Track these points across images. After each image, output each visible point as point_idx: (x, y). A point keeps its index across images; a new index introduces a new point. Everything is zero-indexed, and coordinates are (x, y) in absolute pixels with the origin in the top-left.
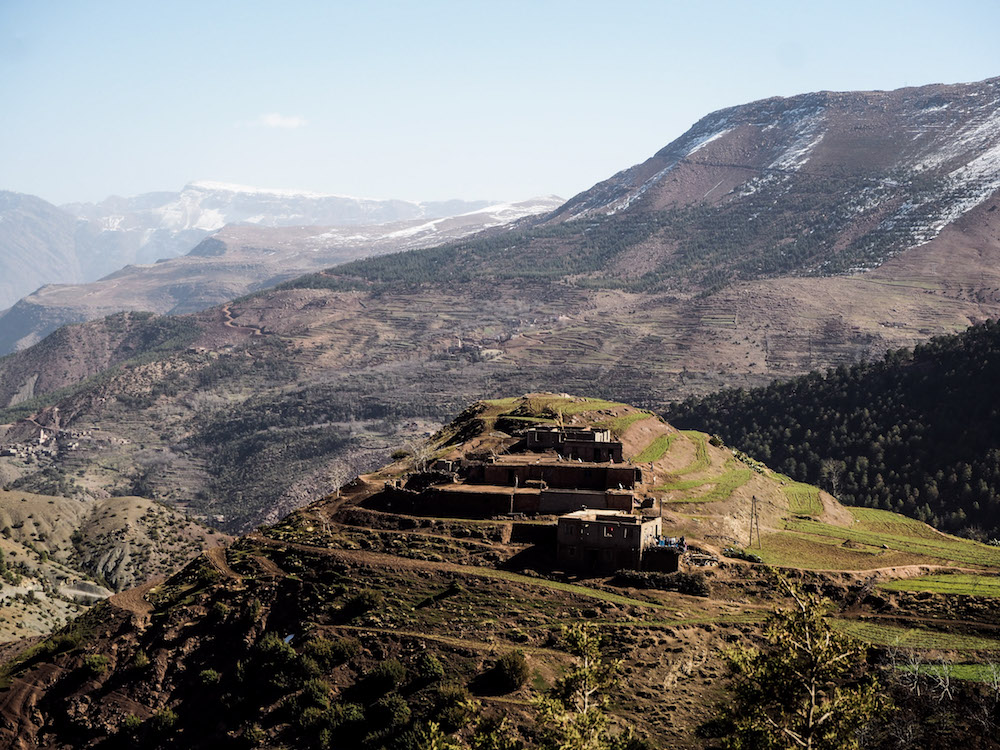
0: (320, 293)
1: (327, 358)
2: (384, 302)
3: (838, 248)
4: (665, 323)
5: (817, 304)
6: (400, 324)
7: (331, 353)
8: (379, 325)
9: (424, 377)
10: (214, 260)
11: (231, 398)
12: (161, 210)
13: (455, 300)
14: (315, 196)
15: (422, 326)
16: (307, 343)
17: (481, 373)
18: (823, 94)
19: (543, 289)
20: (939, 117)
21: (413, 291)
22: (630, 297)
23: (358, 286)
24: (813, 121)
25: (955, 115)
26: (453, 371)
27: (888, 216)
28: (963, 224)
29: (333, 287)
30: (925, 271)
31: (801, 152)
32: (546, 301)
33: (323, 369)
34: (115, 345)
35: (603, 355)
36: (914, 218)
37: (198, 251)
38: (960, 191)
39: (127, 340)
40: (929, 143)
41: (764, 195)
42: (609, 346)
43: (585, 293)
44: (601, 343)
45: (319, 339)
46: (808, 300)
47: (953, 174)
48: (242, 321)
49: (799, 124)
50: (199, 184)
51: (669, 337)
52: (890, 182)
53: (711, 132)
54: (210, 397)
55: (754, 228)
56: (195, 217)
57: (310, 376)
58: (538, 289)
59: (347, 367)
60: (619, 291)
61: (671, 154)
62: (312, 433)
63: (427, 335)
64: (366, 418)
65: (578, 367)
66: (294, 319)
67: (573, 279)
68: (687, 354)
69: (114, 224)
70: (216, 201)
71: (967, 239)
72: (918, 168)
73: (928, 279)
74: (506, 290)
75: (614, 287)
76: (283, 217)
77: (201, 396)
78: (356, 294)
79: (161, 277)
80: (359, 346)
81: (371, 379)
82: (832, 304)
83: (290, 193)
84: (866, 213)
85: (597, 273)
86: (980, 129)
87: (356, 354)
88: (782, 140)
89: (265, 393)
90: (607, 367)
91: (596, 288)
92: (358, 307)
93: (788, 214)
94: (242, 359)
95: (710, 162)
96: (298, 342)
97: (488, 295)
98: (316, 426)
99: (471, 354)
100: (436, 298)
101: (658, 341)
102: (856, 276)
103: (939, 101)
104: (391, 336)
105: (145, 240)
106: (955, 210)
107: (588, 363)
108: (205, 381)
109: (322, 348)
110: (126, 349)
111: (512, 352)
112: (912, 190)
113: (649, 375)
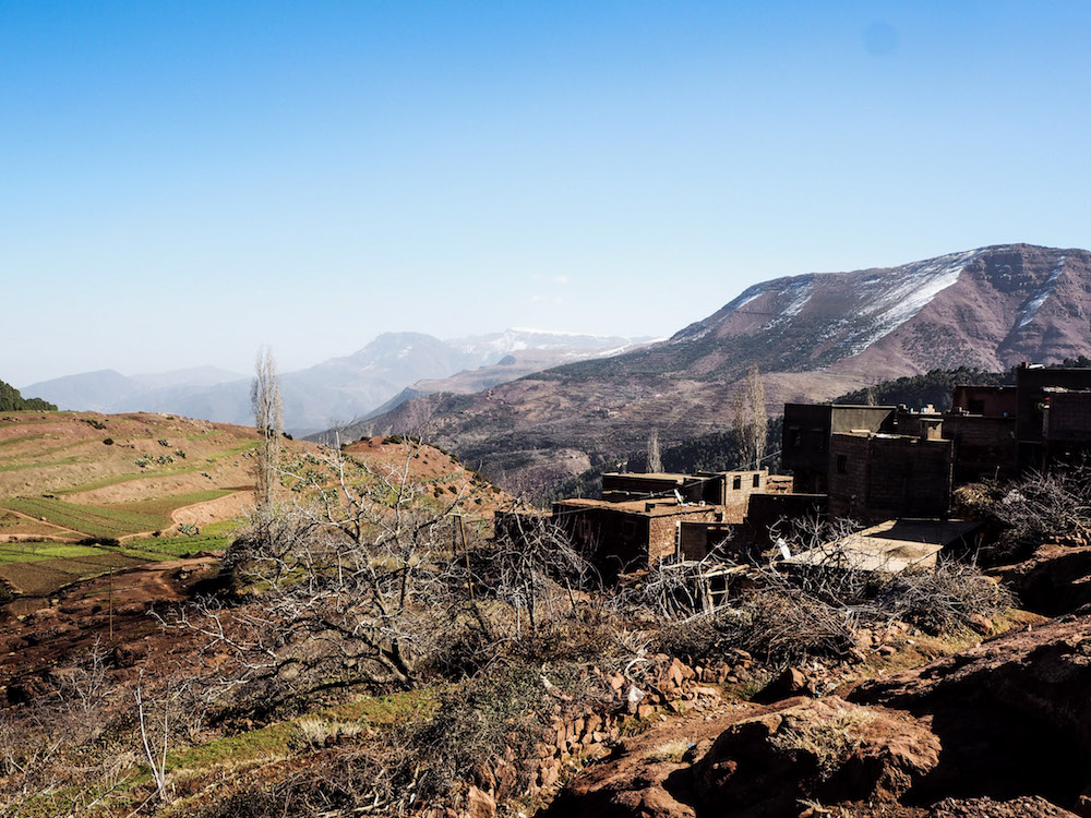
0: (536, 382)
1: (531, 416)
2: (568, 387)
3: (812, 357)
4: (708, 398)
5: (792, 387)
6: (573, 398)
7: (533, 414)
8: (562, 399)
9: (576, 426)
10: (507, 367)
11: (478, 437)
12: (494, 342)
13: (605, 385)
14: (574, 334)
15: (585, 399)
16: (522, 408)
17: (605, 424)
18: (812, 274)
19: (652, 379)
20: (874, 286)
21: (584, 381)
22: (698, 384)
23: (558, 379)
24: (805, 289)
25: (884, 285)
26: (592, 423)
27: (841, 340)
28: (880, 344)
29: (545, 379)
30: (855, 369)
31: (798, 306)
32: (652, 386)
33: (529, 422)
34: (433, 410)
35: (672, 415)
36: (854, 340)
37: (502, 363)
38: (881, 326)
39: (440, 407)
40: (868, 300)
41: (776, 329)
42: (676, 410)
43: (673, 382)
44: (671, 408)
45: (528, 407)
46: (788, 385)
47: (878, 317)
48: (495, 397)
49: (798, 291)
50: (514, 329)
51: (708, 405)
52: (845, 321)
53: (752, 295)
54: (468, 437)
55: (770, 347)
56: (512, 345)
57: (521, 426)
58: (649, 380)
59: (543, 420)
60: (692, 381)
61: (730, 308)
62: (513, 456)
63: (586, 404)
64: (542, 448)
65: (657, 421)
66: (521, 396)
67: (668, 375)
68: (716, 414)
69: (470, 349)
70: (522, 337)
71: (881, 352)
72: (861, 314)
73: (856, 374)
74: (632, 381)
75: (690, 379)
76: (557, 345)
77: (463, 436)
78: (554, 383)
79: (478, 375)
80: (549, 410)
81: (548, 427)
82: (800, 388)
83: (561, 333)
84: (829, 338)
85: (683, 371)
86: (897, 292)
87: (547, 415)
88: (789, 299)
89: (496, 435)
90: (672, 422)
91: (679, 380)
92: (554, 390)
93: (788, 339)
94: (487, 417)
95: (750, 312)
96: (517, 408)
97: (622, 383)
98: (515, 452)
99: (603, 414)
100: (595, 385)
101: (702, 407)
102: (817, 373)
103: (875, 277)
104: (567, 405)
105: (485, 357)
106: (877, 336)
107: (662, 420)
108: (466, 428)
109: (530, 411)
110: (439, 412)
111: (624, 413)
112: (855, 326)
113: (694, 426)
